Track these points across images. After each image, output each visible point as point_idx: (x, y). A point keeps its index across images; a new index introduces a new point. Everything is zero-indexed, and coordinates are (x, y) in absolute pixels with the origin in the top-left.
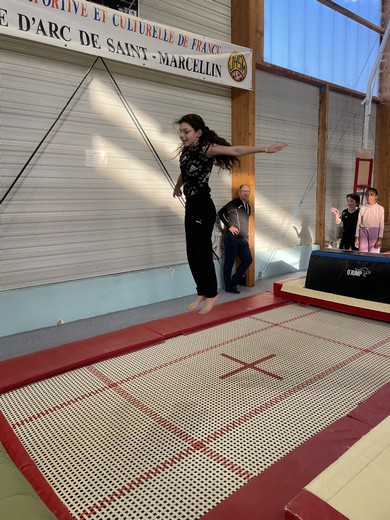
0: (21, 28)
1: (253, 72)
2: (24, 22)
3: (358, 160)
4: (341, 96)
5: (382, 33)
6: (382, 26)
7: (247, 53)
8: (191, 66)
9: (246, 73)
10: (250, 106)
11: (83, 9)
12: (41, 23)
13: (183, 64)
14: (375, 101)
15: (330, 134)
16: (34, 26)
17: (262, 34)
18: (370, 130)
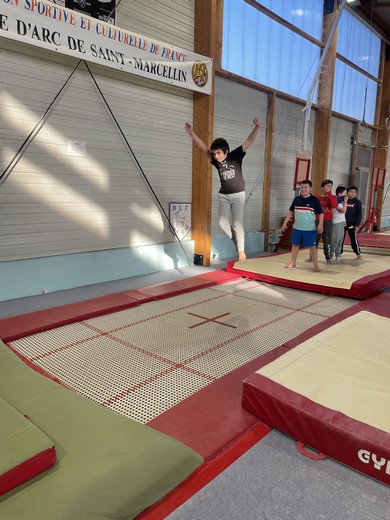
0: (19, 33)
1: (213, 78)
2: (22, 27)
3: (298, 160)
4: (285, 102)
5: (323, 47)
6: (323, 41)
7: (208, 62)
8: (161, 71)
9: (206, 80)
10: (210, 109)
11: (72, 18)
12: (35, 29)
13: (154, 69)
14: (313, 108)
15: (275, 135)
16: (30, 31)
17: (220, 45)
18: (309, 134)
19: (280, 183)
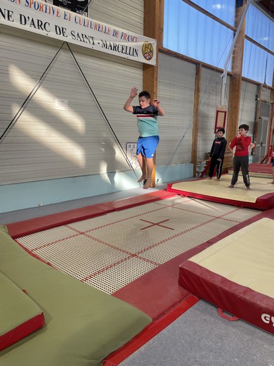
0: (21, 23)
1: (157, 54)
2: (23, 19)
3: (218, 112)
4: (209, 71)
5: (235, 31)
6: (235, 26)
7: (153, 42)
8: (120, 49)
9: (152, 55)
10: (155, 76)
11: (58, 12)
12: (33, 20)
13: (115, 48)
14: (229, 74)
15: (201, 94)
16: (29, 22)
17: (162, 30)
18: (226, 93)
19: (205, 129)
